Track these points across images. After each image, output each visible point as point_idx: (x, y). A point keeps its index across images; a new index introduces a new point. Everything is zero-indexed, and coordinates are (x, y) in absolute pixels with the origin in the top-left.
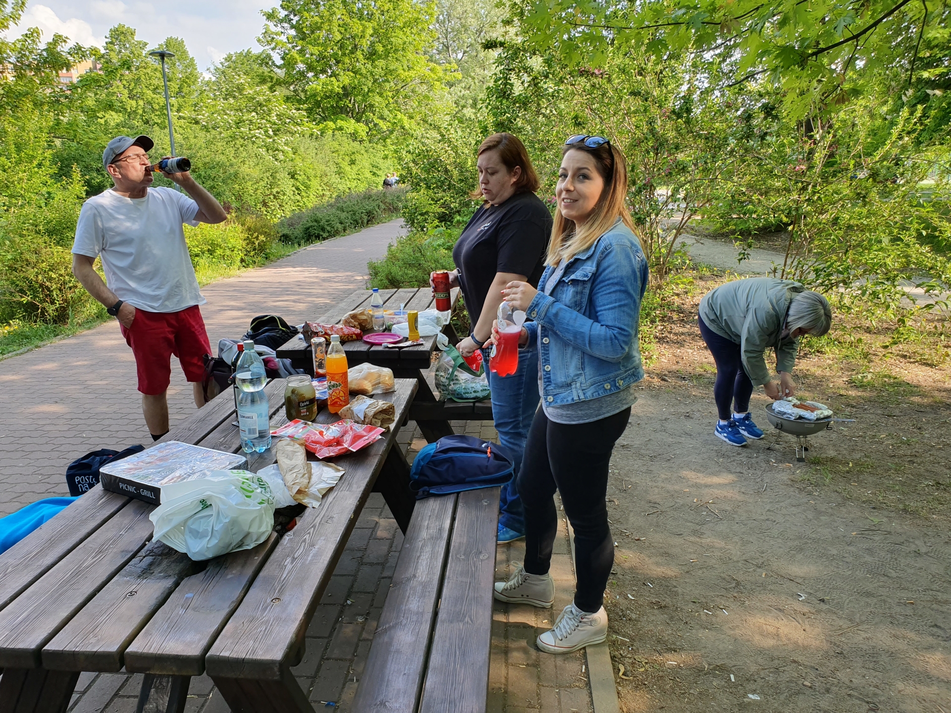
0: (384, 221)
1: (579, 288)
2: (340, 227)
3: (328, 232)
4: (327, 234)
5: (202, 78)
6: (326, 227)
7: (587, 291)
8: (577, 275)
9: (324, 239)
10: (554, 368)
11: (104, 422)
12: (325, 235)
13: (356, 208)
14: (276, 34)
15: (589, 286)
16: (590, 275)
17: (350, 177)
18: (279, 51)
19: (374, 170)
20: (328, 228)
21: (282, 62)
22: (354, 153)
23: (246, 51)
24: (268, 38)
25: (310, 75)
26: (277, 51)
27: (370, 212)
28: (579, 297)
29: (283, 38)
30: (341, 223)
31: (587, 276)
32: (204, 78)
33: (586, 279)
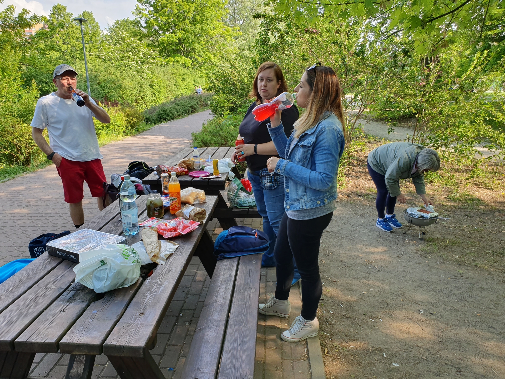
0: (200, 111)
1: (306, 150)
2: (177, 114)
3: (171, 117)
4: (170, 118)
5: (102, 33)
6: (169, 114)
7: (310, 151)
8: (305, 143)
9: (168, 120)
10: (291, 190)
11: (50, 218)
12: (169, 118)
13: (185, 104)
14: (142, 10)
15: (311, 149)
16: (312, 143)
17: (182, 87)
18: (144, 19)
19: (195, 84)
20: (171, 115)
21: (146, 25)
22: (184, 74)
23: (126, 19)
24: (138, 12)
25: (161, 32)
26: (143, 19)
27: (193, 106)
28: (305, 154)
29: (146, 12)
30: (177, 112)
31: (310, 144)
32: (103, 33)
33: (309, 145)
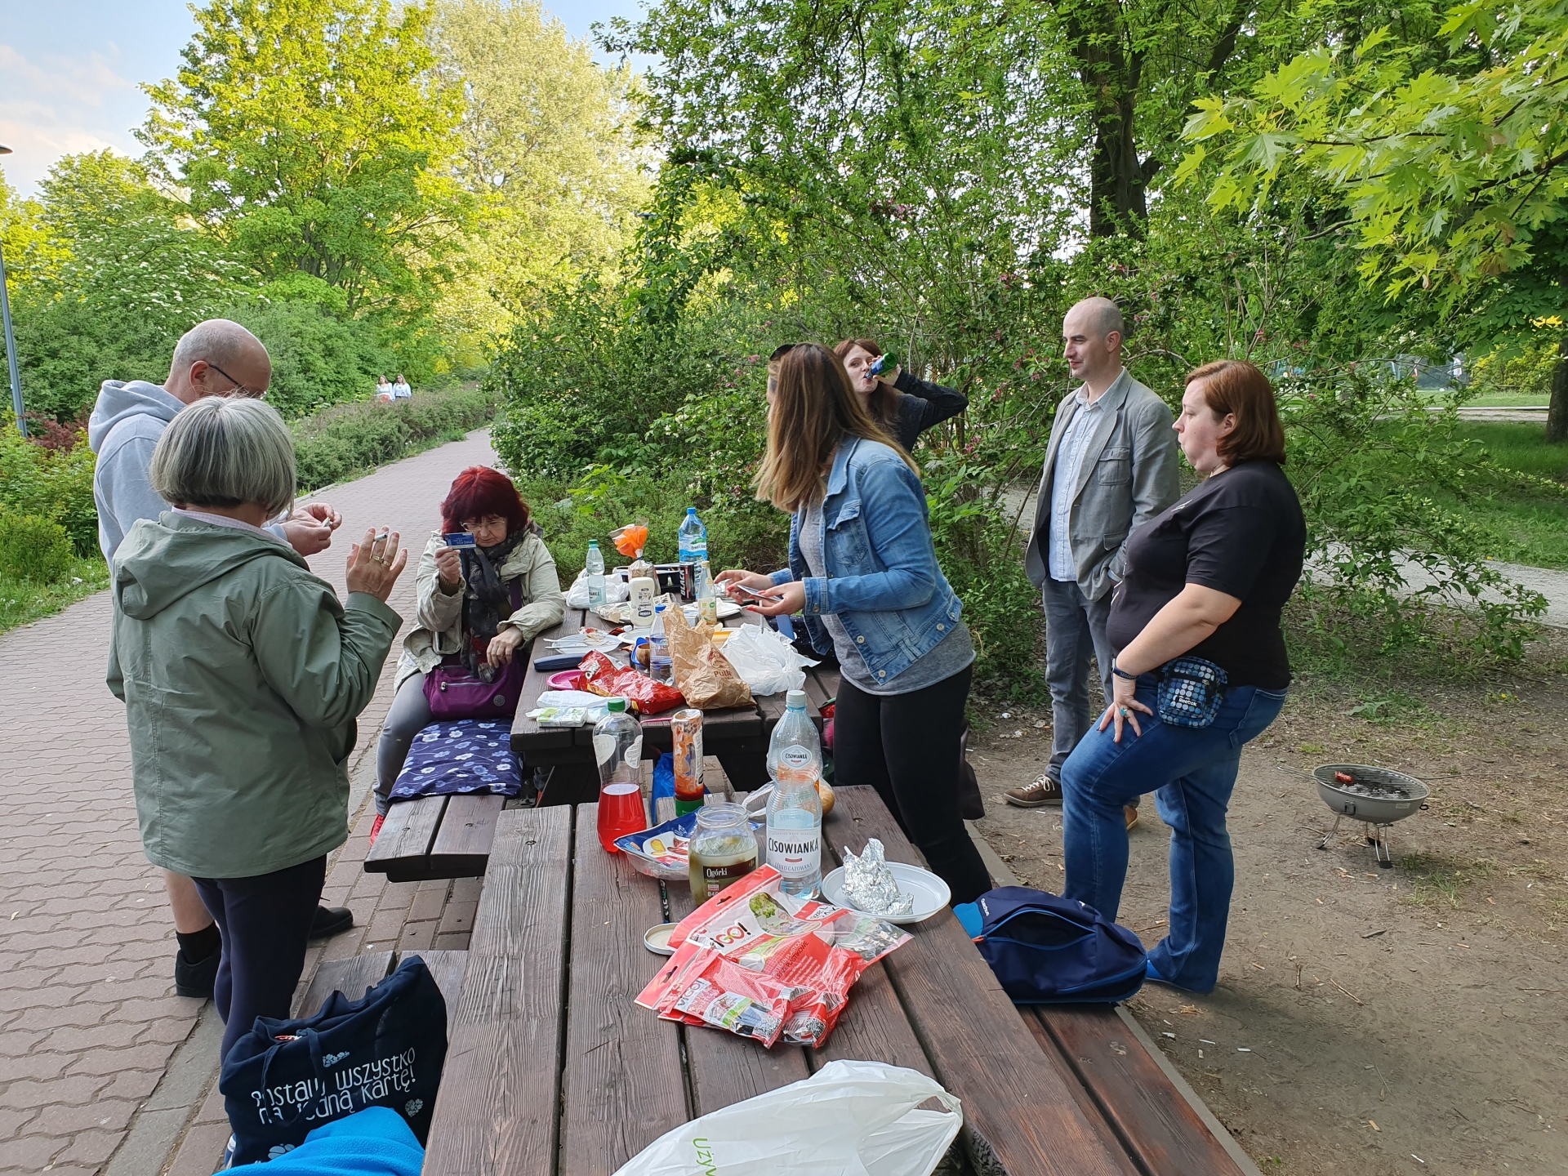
1: (853, 530)
2: (339, 465)
3: (320, 474)
4: (319, 479)
5: (14, 197)
6: (315, 466)
8: (844, 515)
9: (315, 487)
10: (867, 636)
12: (315, 479)
13: (363, 431)
14: (174, 126)
17: (325, 378)
18: (178, 156)
19: (365, 365)
20: (320, 468)
21: (183, 176)
22: (330, 337)
23: (100, 152)
24: (151, 131)
25: (239, 201)
26: (175, 155)
27: (386, 437)
29: (185, 134)
30: (340, 459)
31: (855, 512)
32: (18, 196)
